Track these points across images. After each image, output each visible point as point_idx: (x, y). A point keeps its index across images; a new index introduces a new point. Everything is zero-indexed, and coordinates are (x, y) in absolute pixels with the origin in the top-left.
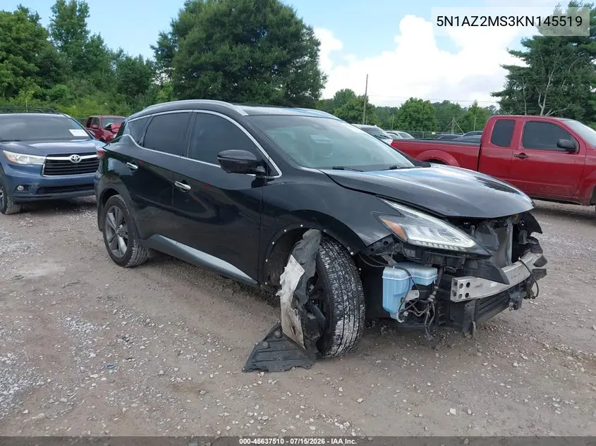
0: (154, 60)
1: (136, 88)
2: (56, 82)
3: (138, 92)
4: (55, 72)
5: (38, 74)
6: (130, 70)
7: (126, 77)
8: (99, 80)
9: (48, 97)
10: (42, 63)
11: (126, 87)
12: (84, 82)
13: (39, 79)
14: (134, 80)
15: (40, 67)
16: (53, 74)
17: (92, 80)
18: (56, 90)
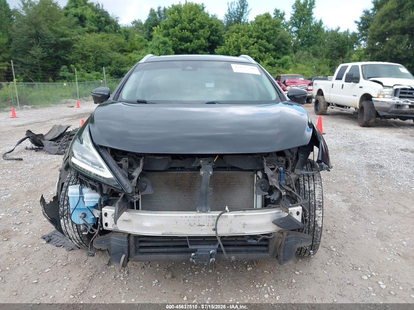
0: (357, 31)
1: (338, 54)
2: (285, 54)
3: (339, 56)
4: (284, 48)
5: (274, 50)
6: (336, 41)
7: (332, 47)
8: (316, 51)
9: (276, 64)
10: (277, 43)
11: (331, 54)
12: (306, 53)
13: (274, 53)
14: (338, 48)
15: (276, 46)
16: (283, 49)
17: (311, 51)
18: (283, 59)
